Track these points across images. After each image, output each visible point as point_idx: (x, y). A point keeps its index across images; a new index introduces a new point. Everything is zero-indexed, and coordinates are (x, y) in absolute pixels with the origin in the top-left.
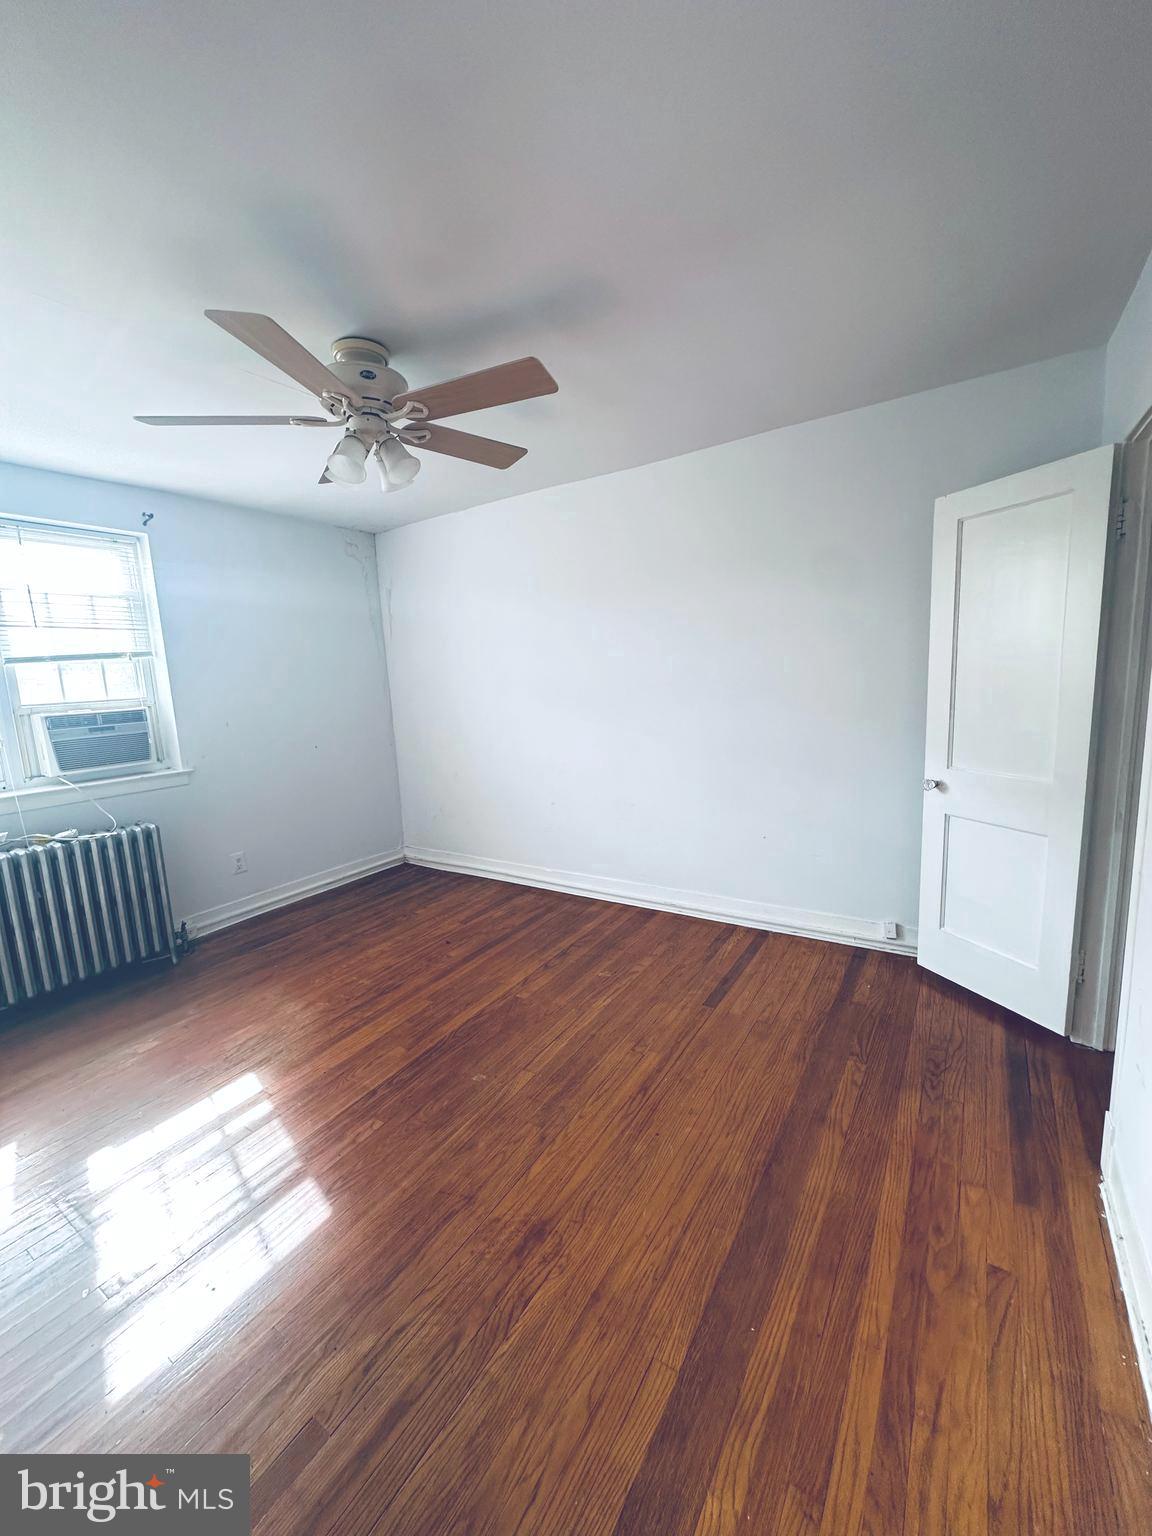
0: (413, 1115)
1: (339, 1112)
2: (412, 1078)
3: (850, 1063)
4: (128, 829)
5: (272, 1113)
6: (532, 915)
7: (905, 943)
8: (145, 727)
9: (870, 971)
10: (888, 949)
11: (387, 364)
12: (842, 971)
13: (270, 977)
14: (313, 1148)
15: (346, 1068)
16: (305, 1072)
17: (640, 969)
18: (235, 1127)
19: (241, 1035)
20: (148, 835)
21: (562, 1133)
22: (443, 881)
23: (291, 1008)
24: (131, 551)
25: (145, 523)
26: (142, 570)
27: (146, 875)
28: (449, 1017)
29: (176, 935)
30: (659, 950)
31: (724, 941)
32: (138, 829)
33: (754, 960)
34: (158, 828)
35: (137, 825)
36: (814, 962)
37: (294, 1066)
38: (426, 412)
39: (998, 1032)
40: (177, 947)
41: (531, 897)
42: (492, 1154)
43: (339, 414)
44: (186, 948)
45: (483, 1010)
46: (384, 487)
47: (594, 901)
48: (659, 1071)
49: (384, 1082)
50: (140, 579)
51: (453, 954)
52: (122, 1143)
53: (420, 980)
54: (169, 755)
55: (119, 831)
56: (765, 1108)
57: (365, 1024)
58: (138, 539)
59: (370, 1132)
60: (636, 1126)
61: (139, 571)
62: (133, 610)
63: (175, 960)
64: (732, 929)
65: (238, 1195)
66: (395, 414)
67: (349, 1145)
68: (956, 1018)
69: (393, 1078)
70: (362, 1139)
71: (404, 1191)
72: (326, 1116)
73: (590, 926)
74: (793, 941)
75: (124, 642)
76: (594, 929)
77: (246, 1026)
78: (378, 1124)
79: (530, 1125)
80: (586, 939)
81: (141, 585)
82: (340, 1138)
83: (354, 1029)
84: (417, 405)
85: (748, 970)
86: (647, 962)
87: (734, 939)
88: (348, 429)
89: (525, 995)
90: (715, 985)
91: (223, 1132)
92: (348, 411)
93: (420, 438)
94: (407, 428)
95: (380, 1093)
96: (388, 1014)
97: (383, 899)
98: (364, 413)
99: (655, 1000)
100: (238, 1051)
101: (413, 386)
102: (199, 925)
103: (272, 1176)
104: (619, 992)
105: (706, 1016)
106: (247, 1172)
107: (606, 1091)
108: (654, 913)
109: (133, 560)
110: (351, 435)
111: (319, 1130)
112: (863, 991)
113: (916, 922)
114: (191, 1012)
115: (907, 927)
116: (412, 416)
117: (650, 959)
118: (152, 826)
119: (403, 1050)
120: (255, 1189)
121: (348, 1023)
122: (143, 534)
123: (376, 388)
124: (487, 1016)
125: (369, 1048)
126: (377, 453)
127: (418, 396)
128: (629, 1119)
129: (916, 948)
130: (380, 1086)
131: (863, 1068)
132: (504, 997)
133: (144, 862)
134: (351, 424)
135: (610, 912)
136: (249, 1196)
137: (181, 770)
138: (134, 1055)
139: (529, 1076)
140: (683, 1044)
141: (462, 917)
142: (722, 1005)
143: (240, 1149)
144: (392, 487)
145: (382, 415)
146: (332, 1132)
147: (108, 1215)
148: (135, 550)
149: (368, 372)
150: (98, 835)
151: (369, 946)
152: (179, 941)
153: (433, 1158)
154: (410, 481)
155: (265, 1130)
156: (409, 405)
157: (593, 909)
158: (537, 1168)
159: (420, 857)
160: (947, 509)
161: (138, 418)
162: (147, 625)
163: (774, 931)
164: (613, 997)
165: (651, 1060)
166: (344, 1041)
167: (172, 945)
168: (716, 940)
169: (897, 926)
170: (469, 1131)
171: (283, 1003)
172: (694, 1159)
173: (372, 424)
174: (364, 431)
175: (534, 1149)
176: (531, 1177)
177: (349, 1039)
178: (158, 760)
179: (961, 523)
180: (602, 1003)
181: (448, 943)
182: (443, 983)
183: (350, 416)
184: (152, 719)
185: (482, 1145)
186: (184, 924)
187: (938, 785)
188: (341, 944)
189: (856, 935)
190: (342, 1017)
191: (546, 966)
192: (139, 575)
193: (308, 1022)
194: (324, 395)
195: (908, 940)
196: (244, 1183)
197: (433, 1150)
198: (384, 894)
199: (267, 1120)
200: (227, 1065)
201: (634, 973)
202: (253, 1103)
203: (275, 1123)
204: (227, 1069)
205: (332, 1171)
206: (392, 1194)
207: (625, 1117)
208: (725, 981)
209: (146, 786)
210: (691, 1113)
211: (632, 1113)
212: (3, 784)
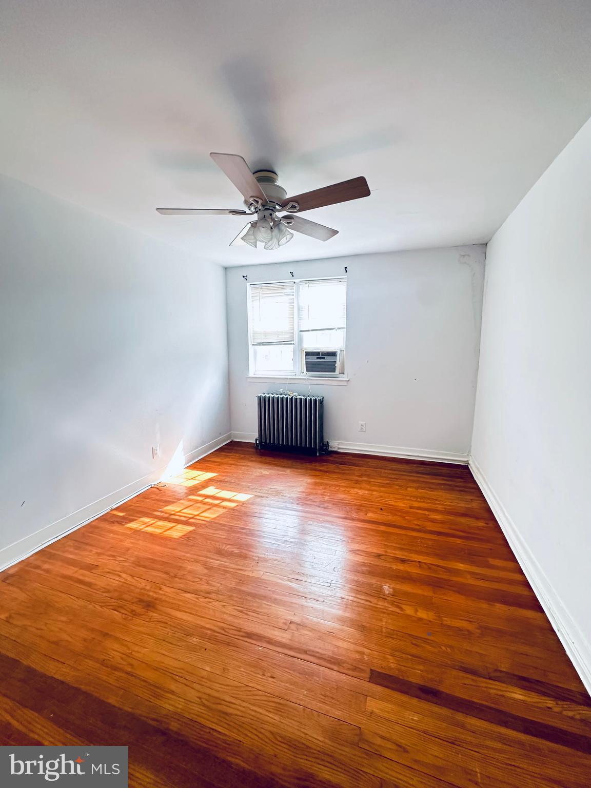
8: (335, 359)
25: (346, 272)
32: (312, 398)
60: (215, 636)
61: (342, 293)
63: (318, 454)
79: (219, 585)
118: (323, 398)
137: (345, 379)
152: (326, 448)
167: (317, 448)
178: (338, 374)
184: (338, 356)
186: (329, 442)
210: (224, 669)
211: (225, 631)
212: (295, 374)
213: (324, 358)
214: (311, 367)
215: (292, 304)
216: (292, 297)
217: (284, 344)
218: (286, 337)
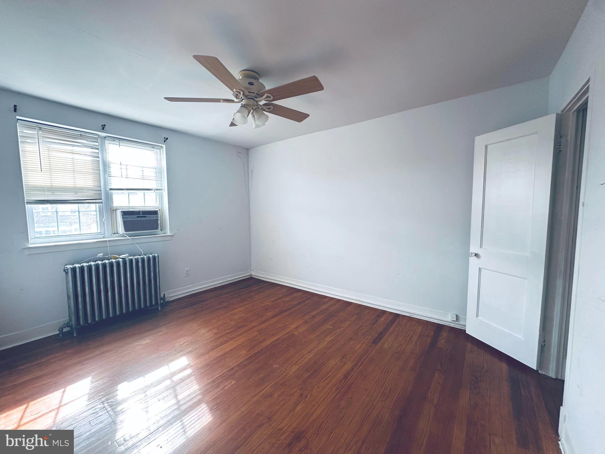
0: (248, 380)
1: (218, 376)
2: (248, 364)
3: (436, 374)
4: (147, 256)
5: (191, 373)
6: (300, 301)
7: (461, 324)
8: (158, 217)
9: (444, 334)
10: (452, 325)
11: (258, 80)
12: (432, 333)
13: (195, 318)
14: (207, 390)
15: (223, 357)
16: (206, 358)
17: (345, 326)
18: (176, 378)
19: (182, 340)
20: (154, 258)
21: (310, 393)
22: (265, 285)
23: (203, 331)
24: (159, 151)
25: (165, 141)
26: (162, 159)
27: (152, 274)
28: (265, 340)
29: (161, 299)
30: (353, 318)
31: (380, 317)
32: (151, 256)
33: (394, 325)
34: (158, 256)
35: (151, 254)
36: (420, 329)
37: (202, 355)
38: (272, 98)
39: (504, 366)
40: (161, 304)
41: (301, 293)
42: (280, 399)
43: (239, 99)
44: (164, 304)
45: (279, 338)
46: (254, 126)
47: (326, 297)
48: (352, 370)
49: (237, 365)
50: (161, 162)
51: (268, 314)
52: (131, 381)
53: (254, 324)
54: (165, 229)
55: (144, 256)
56: (399, 391)
57: (231, 340)
58: (162, 147)
59: (230, 385)
60: (342, 393)
61: (161, 159)
62: (157, 173)
63: (160, 309)
64: (384, 312)
65: (175, 407)
66: (260, 99)
67: (221, 390)
68: (485, 359)
69: (241, 363)
70: (226, 388)
71: (242, 412)
72: (212, 377)
73: (324, 307)
74: (410, 319)
75: (152, 185)
76: (326, 308)
77: (184, 337)
78: (234, 382)
79: (296, 389)
80: (322, 312)
81: (161, 164)
82: (218, 387)
83: (226, 342)
84: (268, 95)
85: (391, 329)
86: (348, 323)
87: (385, 316)
88: (242, 104)
89: (296, 333)
90: (376, 335)
91: (172, 380)
92: (242, 97)
93: (269, 109)
94: (264, 105)
95: (235, 369)
96: (241, 336)
97: (242, 290)
98: (248, 98)
99: (351, 339)
100: (180, 347)
101: (267, 88)
102: (171, 295)
103: (189, 400)
104: (336, 335)
105: (373, 348)
106: (180, 397)
107: (329, 377)
108: (351, 303)
109: (159, 155)
110: (243, 106)
111: (209, 383)
112: (442, 342)
113: (466, 315)
114: (164, 329)
115: (461, 316)
116: (265, 99)
117: (349, 322)
118: (156, 255)
119: (246, 352)
120: (182, 405)
121: (225, 339)
122: (164, 145)
123: (254, 88)
124: (281, 340)
125: (232, 350)
126: (252, 113)
127: (269, 92)
128: (339, 390)
129: (465, 326)
130: (235, 367)
131: (443, 376)
132: (288, 333)
133: (152, 269)
134: (243, 102)
135: (333, 302)
136: (179, 408)
137: (169, 234)
138: (140, 345)
139: (297, 367)
140: (362, 360)
141: (272, 299)
142: (379, 344)
143: (177, 388)
144: (257, 126)
145: (255, 99)
146: (215, 384)
147: (123, 410)
148: (160, 151)
149: (251, 82)
150: (136, 257)
151: (235, 309)
152: (162, 301)
153: (256, 399)
154: (264, 124)
155: (188, 381)
156: (266, 95)
157: (326, 300)
158: (299, 408)
159: (258, 275)
160: (480, 141)
161: (165, 98)
162: (162, 179)
163: (402, 314)
164: (333, 337)
165: (349, 366)
166: (222, 346)
167: (159, 302)
168: (377, 316)
169: (457, 316)
170: (271, 389)
171: (199, 329)
172: (367, 411)
173: (251, 102)
174: (247, 105)
175: (298, 399)
176: (296, 412)
177: (224, 345)
178: (161, 230)
179: (486, 147)
180: (329, 339)
181: (266, 309)
182: (264, 326)
183: (243, 99)
184: (160, 215)
185: (276, 395)
186: (164, 295)
187: (476, 255)
188: (224, 307)
189: (438, 318)
190: (222, 336)
191: (306, 322)
192: (161, 160)
193: (208, 337)
194: (234, 90)
195: (461, 322)
196: (178, 402)
197: (255, 395)
198: (242, 289)
199: (189, 376)
200: (175, 352)
201: (342, 327)
202: (184, 369)
203: (192, 378)
204: (175, 354)
205: (214, 400)
206: (237, 413)
207: (338, 388)
208: (381, 334)
209: (155, 239)
210: (366, 390)
211: (340, 387)
212: (104, 236)
213: (146, 217)
214: (128, 226)
215: (98, 159)
216: (97, 151)
217: (87, 203)
218: (90, 194)
